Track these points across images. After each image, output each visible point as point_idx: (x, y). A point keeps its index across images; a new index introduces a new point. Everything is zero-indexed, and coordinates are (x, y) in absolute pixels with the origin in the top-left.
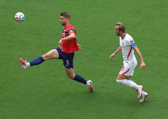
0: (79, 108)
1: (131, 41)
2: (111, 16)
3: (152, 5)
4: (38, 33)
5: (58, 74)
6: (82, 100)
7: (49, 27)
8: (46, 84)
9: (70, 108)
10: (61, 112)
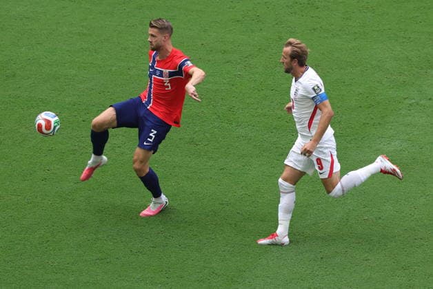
0: (108, 260)
1: (313, 89)
2: (190, 29)
3: (291, 4)
4: (8, 71)
5: (56, 174)
6: (115, 241)
7: (35, 57)
8: (26, 201)
9: (86, 261)
10: (64, 271)
